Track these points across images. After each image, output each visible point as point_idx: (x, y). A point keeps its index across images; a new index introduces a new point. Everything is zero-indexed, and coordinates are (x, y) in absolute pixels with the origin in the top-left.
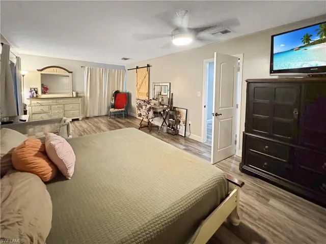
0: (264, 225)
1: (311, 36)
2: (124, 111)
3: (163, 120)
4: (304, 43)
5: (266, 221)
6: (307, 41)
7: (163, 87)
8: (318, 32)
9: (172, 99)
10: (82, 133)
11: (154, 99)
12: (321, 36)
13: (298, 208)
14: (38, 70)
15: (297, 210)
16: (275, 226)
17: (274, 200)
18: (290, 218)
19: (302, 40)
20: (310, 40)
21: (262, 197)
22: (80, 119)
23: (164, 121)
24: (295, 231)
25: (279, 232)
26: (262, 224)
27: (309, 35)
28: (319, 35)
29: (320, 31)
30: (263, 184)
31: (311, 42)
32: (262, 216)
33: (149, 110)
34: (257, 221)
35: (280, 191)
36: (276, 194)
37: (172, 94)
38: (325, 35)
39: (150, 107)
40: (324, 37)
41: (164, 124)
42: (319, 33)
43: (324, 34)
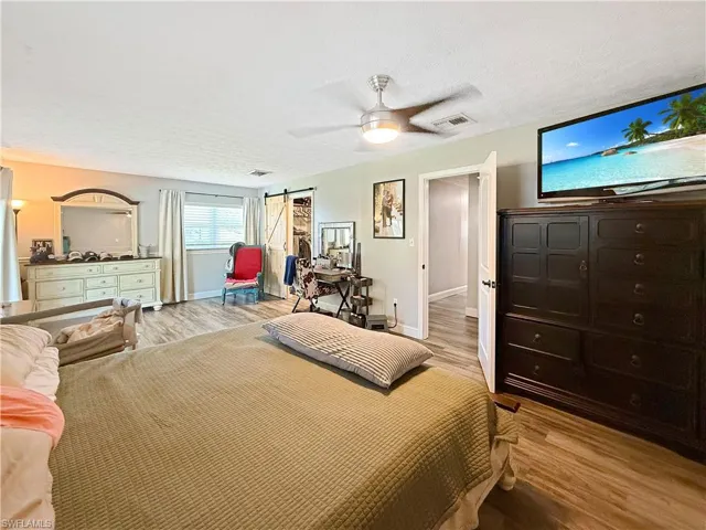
0: (541, 480)
1: (649, 123)
2: (257, 286)
3: (342, 299)
4: (631, 139)
5: (542, 472)
6: (639, 134)
7: (338, 231)
8: (666, 115)
9: (359, 257)
10: (164, 338)
11: (321, 256)
12: (675, 125)
13: (596, 444)
14: (55, 199)
15: (595, 446)
16: (558, 479)
17: (556, 434)
18: (583, 463)
19: (626, 133)
20: (647, 133)
21: (535, 430)
22: (156, 308)
23: (344, 300)
24: (593, 486)
25: (565, 489)
26: (536, 478)
27: (644, 121)
28: (669, 122)
29: (672, 113)
30: (535, 406)
31: (647, 137)
32: (535, 465)
33: (308, 279)
34: (528, 475)
35: (567, 417)
36: (557, 422)
37: (359, 244)
38: (682, 123)
39: (310, 273)
40: (680, 127)
41: (344, 307)
42: (668, 119)
43: (680, 120)
